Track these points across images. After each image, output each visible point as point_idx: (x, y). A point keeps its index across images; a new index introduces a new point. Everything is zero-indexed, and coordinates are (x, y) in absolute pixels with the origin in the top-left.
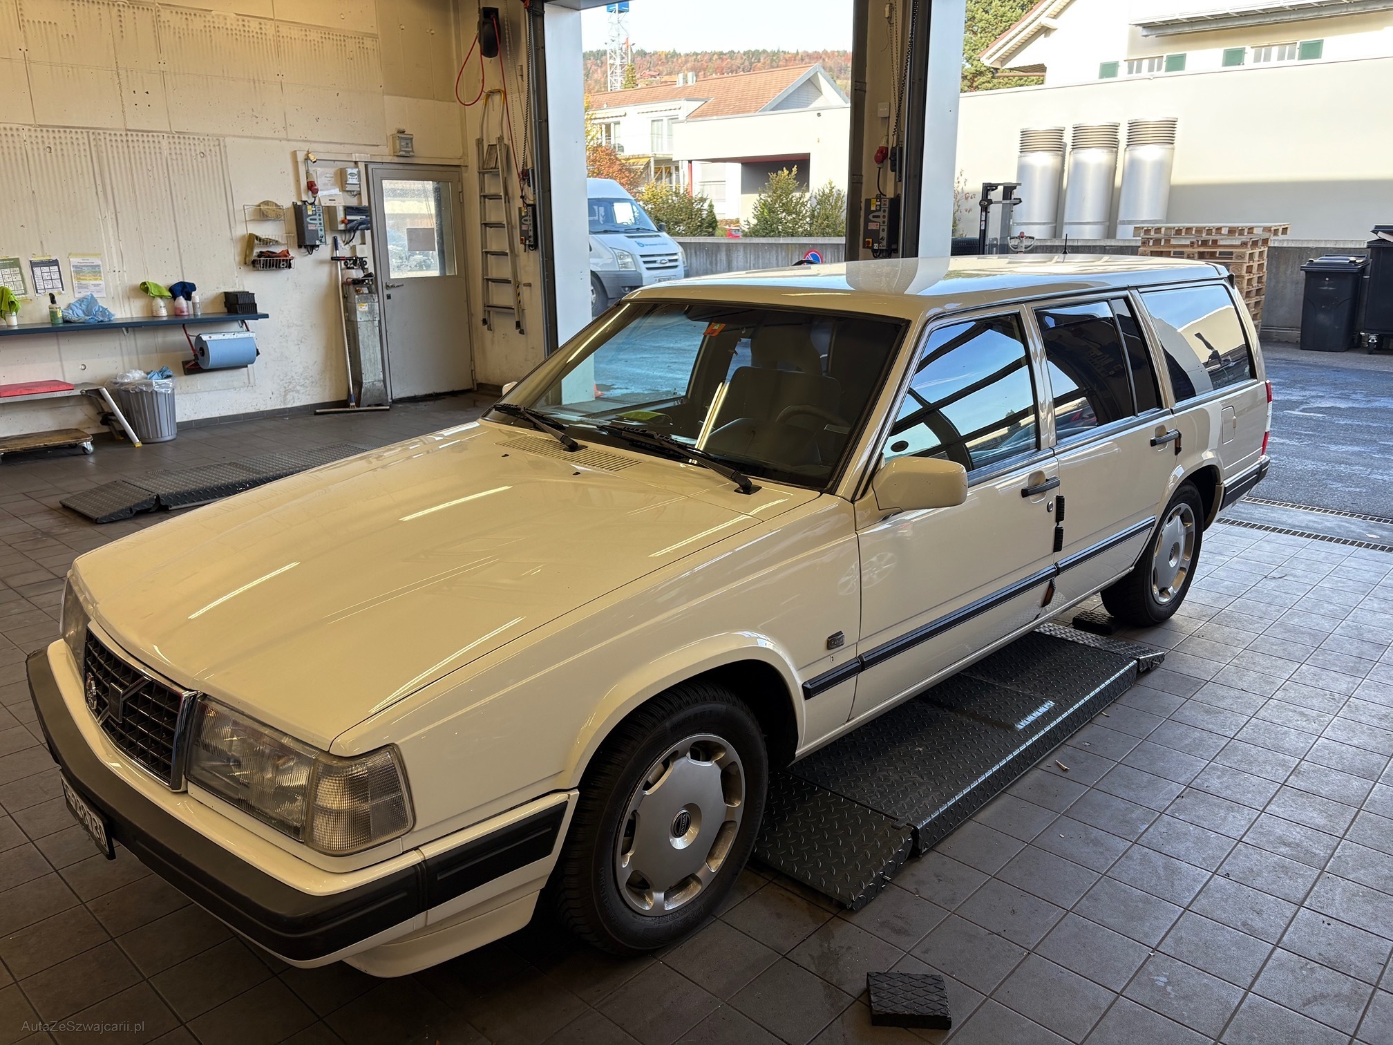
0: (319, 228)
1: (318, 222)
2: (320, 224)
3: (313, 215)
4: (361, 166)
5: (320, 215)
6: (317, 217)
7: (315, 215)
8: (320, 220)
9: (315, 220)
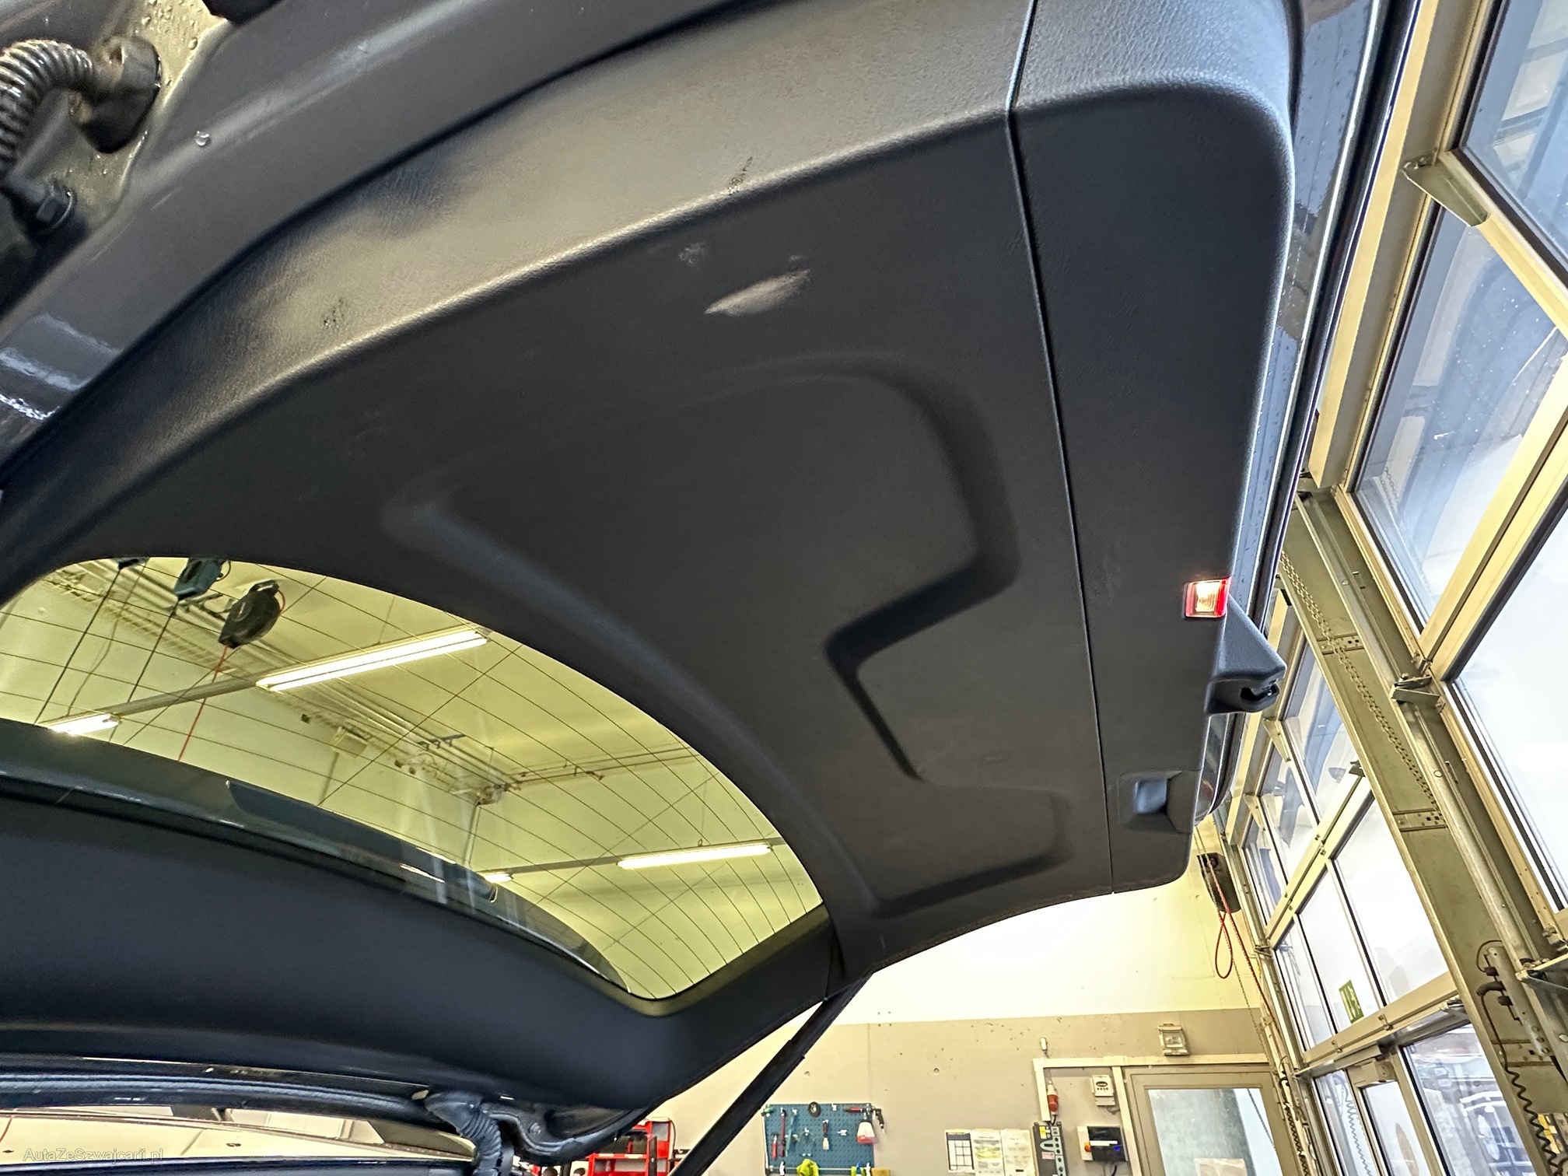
0: (1057, 1157)
1: (1054, 1149)
2: (1058, 1151)
3: (1048, 1139)
4: (1117, 1072)
5: (1057, 1140)
6: (1053, 1142)
7: (1051, 1139)
8: (1057, 1146)
9: (1051, 1145)
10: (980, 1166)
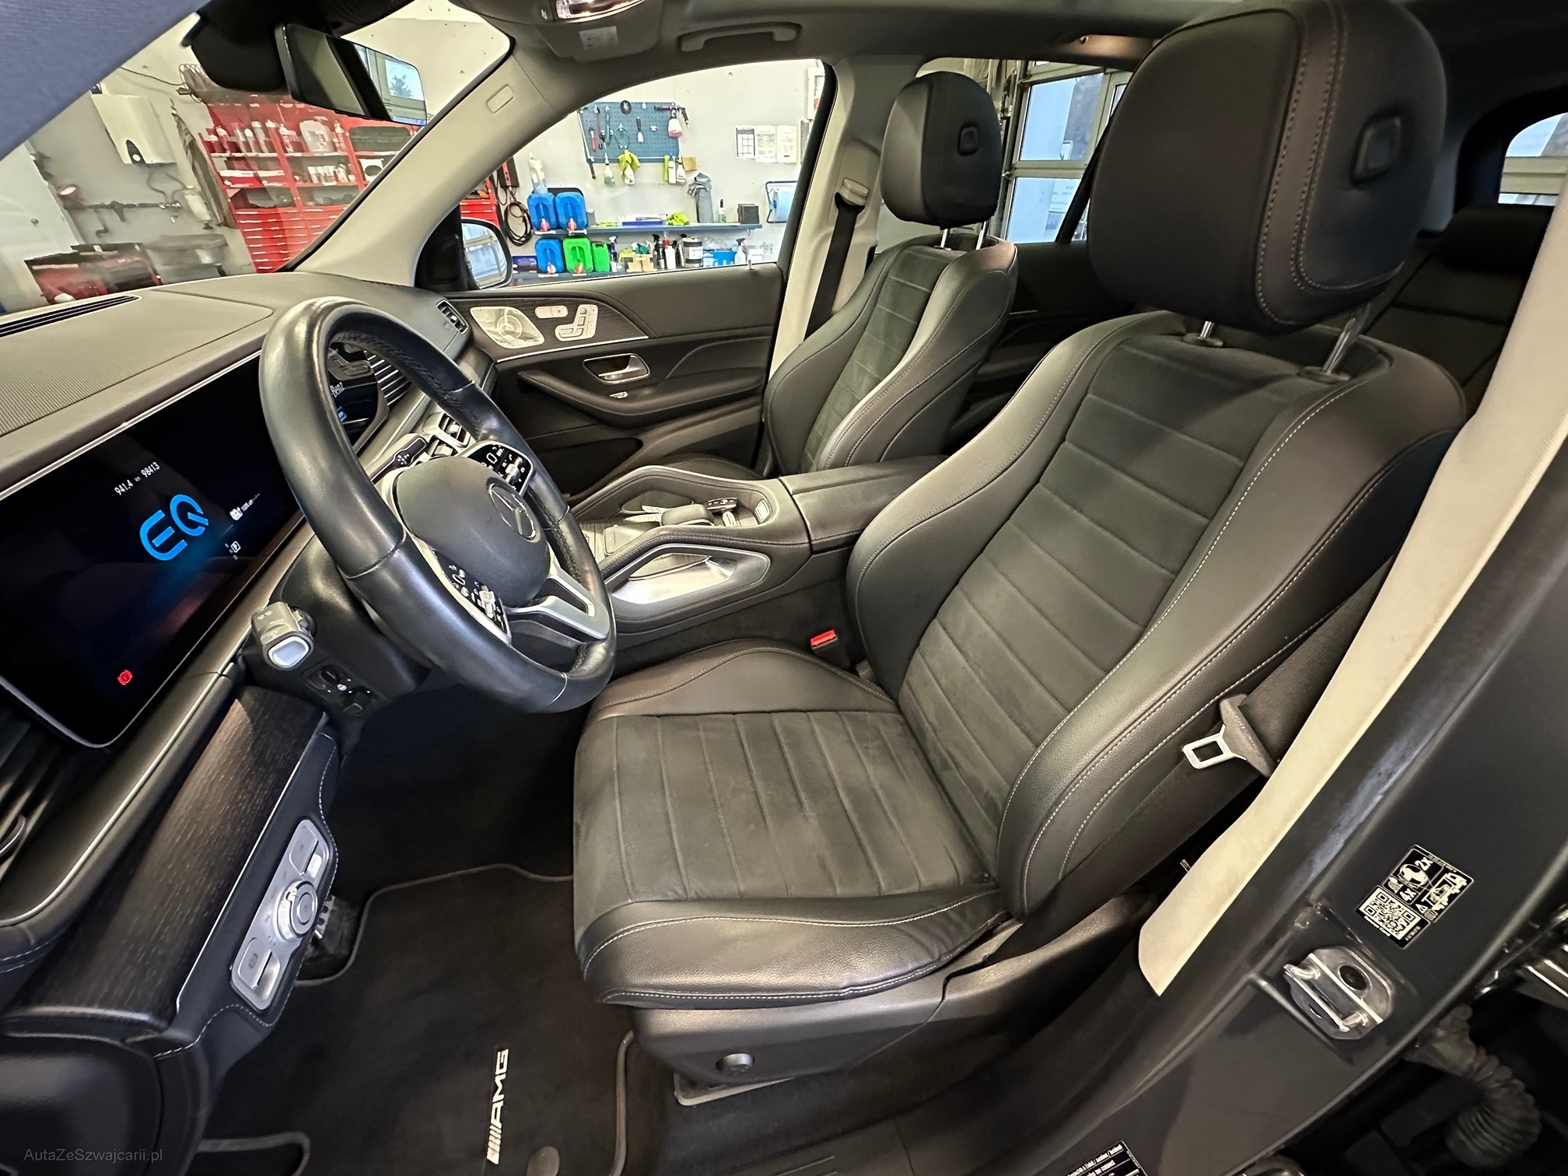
10: (759, 153)
